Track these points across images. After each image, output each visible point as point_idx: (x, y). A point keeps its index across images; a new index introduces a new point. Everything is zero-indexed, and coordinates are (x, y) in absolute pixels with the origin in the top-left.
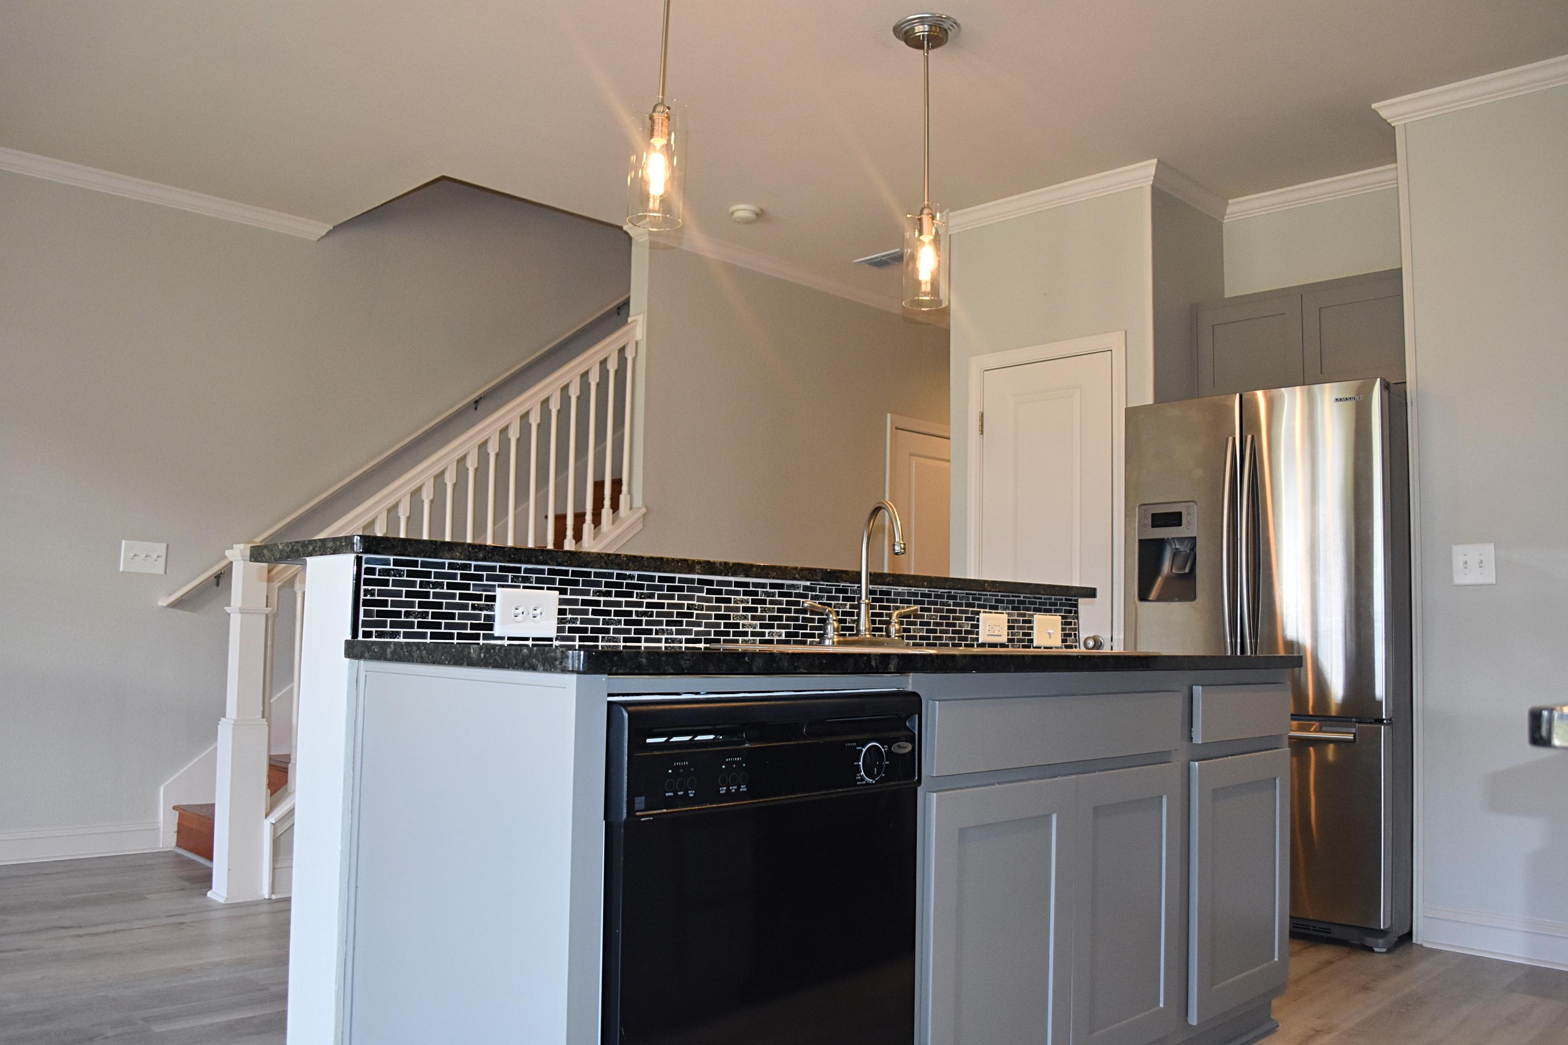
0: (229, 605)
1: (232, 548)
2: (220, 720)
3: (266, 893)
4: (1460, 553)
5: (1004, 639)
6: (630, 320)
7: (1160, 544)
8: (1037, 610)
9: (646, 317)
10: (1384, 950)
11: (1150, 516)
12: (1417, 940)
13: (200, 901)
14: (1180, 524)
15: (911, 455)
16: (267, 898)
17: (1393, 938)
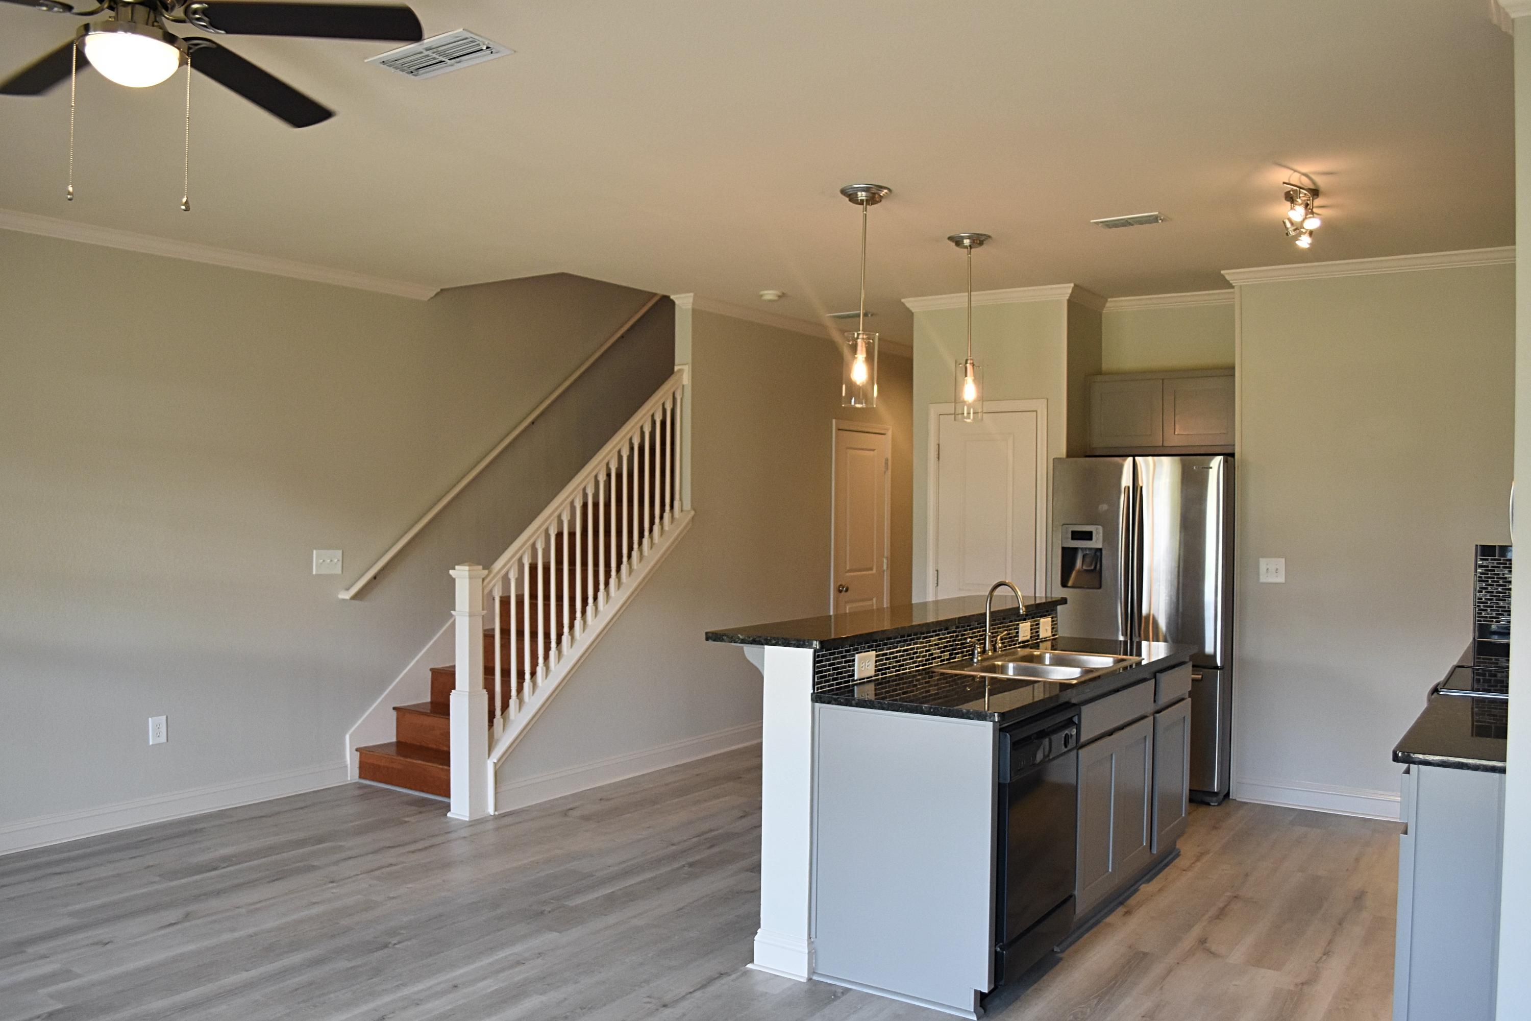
0: (454, 610)
1: (454, 569)
2: (451, 692)
3: (491, 811)
4: (1264, 563)
5: (1028, 638)
6: (676, 368)
7: (1075, 550)
8: (1041, 616)
9: (690, 367)
10: (1216, 804)
11: (1070, 532)
12: (1232, 796)
13: (443, 819)
14: (1091, 539)
15: (848, 448)
16: (493, 814)
17: (1221, 796)
